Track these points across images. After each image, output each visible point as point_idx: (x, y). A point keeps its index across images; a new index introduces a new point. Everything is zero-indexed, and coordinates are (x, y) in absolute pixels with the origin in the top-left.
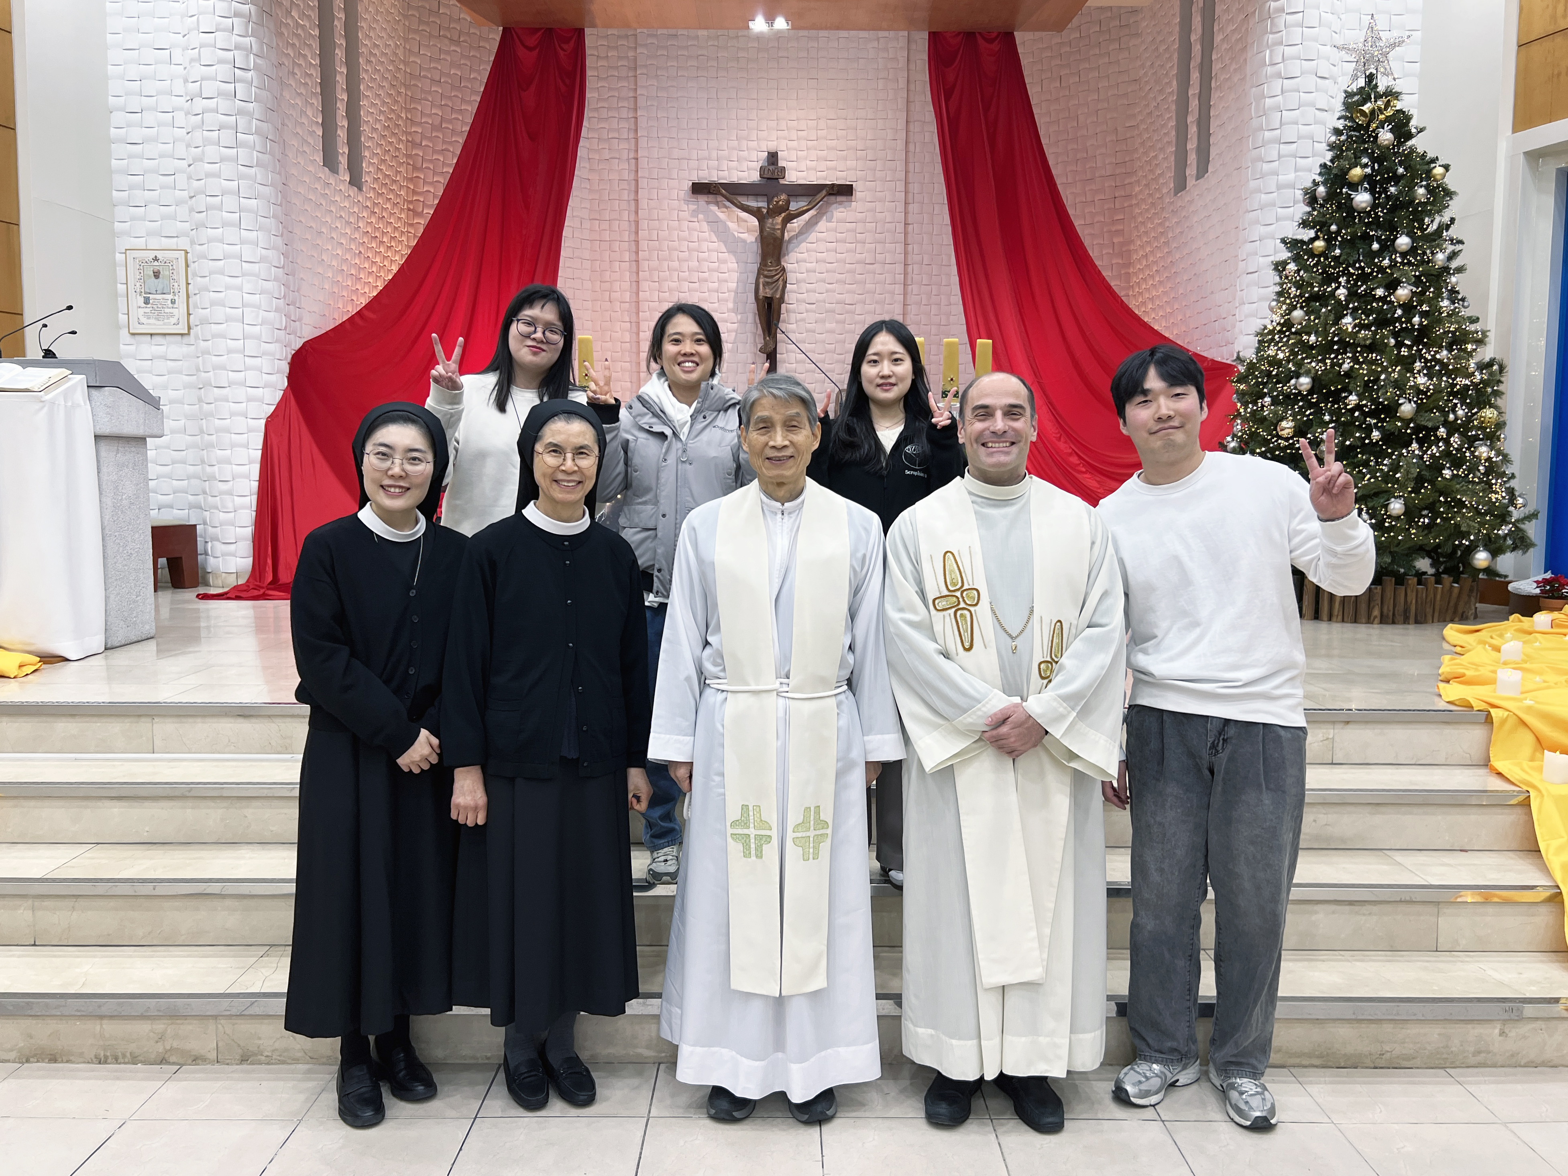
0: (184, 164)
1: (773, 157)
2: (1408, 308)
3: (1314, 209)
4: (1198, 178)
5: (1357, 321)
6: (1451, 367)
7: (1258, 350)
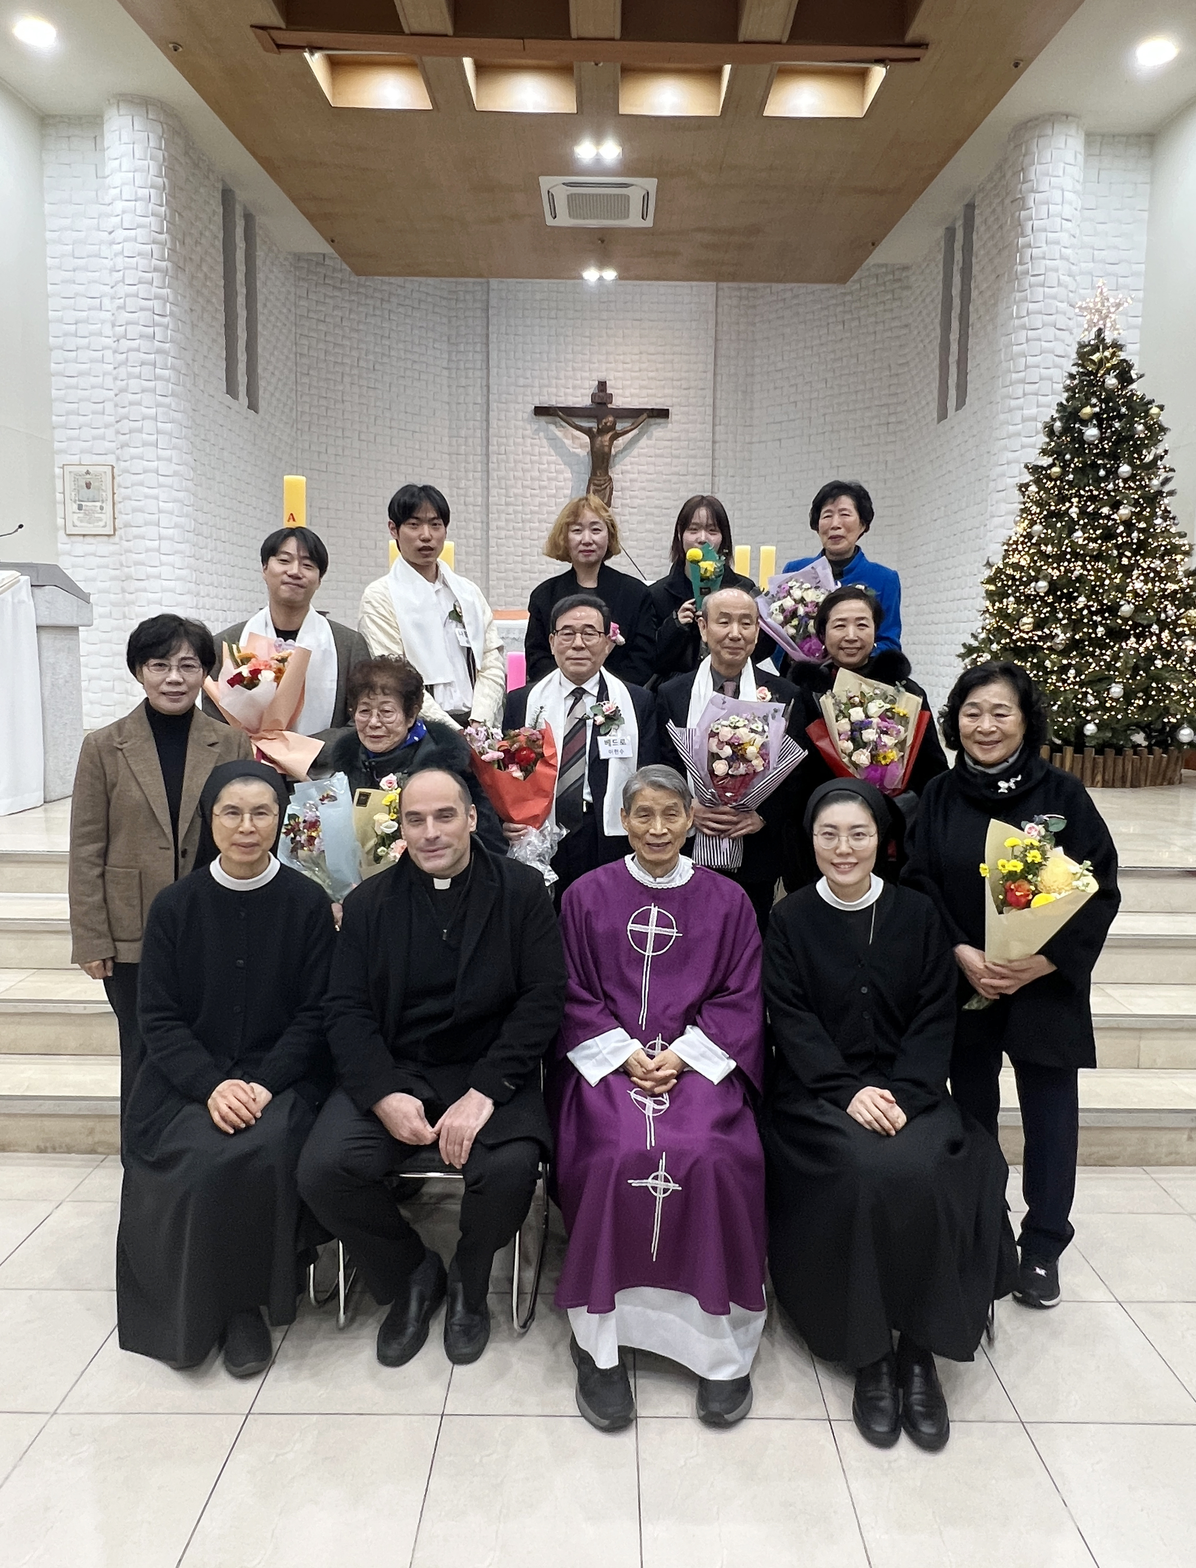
0: (112, 393)
1: (602, 385)
2: (1129, 526)
3: (1052, 441)
4: (957, 410)
5: (1086, 535)
6: (1163, 574)
7: (1005, 558)
